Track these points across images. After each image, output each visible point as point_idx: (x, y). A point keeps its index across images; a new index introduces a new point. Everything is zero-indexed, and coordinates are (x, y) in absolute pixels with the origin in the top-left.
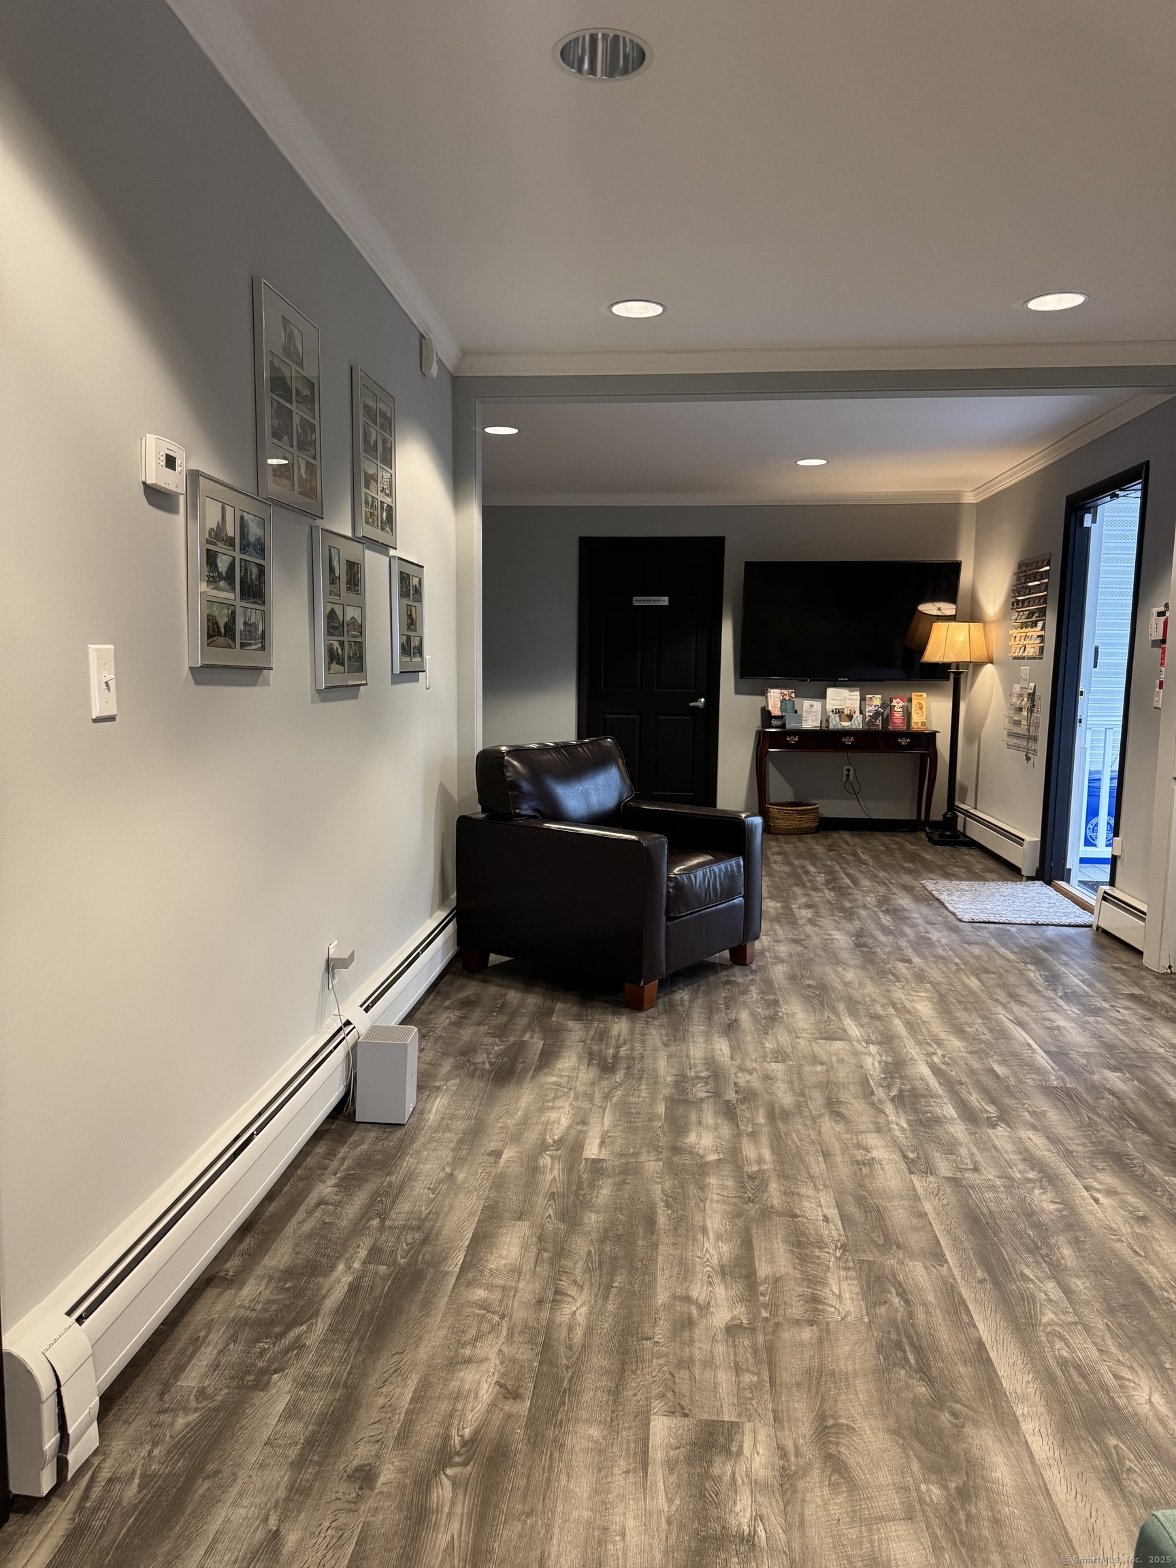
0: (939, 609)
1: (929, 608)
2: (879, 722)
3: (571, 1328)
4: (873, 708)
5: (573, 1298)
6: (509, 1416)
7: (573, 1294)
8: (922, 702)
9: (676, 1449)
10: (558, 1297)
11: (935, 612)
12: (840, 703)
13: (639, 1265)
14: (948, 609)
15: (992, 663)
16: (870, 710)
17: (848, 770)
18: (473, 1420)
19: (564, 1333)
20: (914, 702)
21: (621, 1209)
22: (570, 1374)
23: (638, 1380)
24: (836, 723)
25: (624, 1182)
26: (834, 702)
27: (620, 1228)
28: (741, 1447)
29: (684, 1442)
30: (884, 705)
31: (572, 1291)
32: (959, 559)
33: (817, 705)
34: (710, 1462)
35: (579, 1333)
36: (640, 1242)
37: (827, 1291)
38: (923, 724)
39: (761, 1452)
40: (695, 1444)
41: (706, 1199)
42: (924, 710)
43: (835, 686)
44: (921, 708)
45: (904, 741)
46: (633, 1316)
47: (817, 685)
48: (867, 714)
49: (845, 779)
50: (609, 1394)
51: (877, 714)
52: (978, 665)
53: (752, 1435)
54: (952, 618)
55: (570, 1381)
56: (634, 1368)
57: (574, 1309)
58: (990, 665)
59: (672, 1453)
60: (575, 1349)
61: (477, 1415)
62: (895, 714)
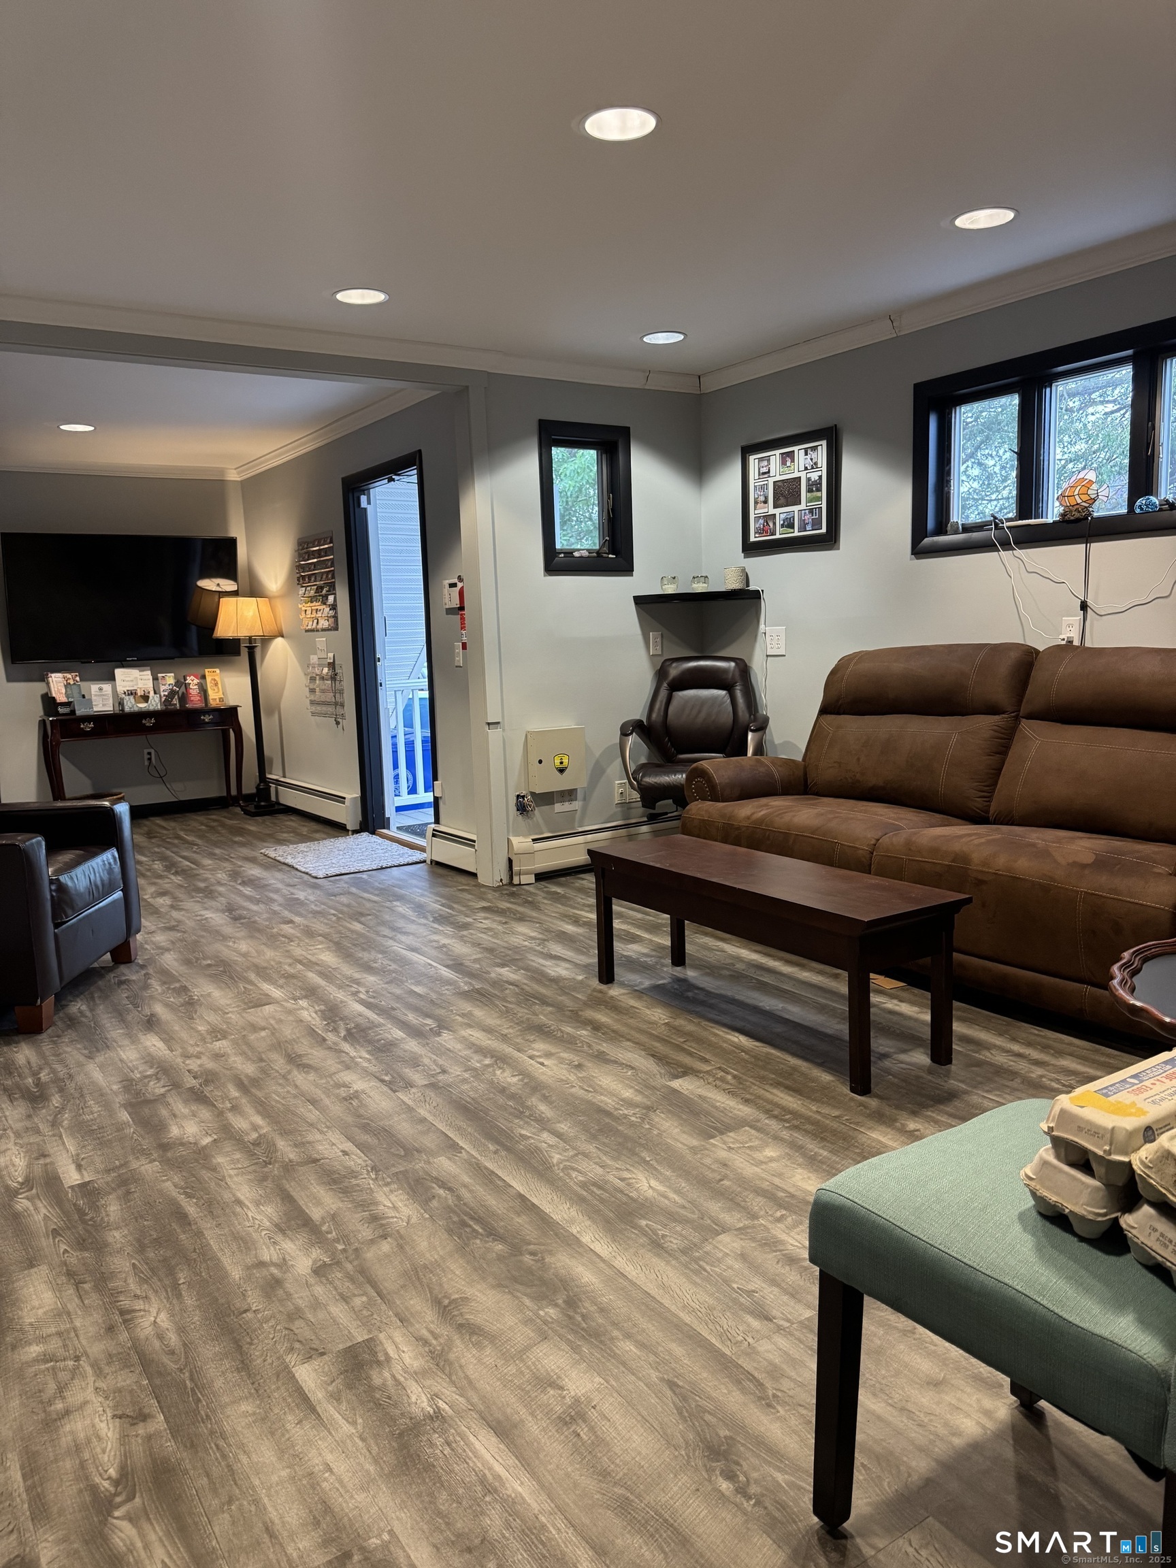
0: (218, 585)
1: (208, 584)
2: (176, 701)
3: (160, 1337)
4: (167, 687)
5: (144, 1311)
6: (149, 1438)
7: (142, 1307)
8: (216, 678)
9: (332, 1382)
10: (128, 1317)
11: (214, 588)
12: (131, 684)
13: (194, 1256)
14: (228, 585)
15: (283, 636)
16: (164, 689)
17: (149, 754)
18: (111, 1458)
19: (157, 1344)
20: (209, 679)
21: (142, 1217)
22: (187, 1374)
23: (260, 1348)
24: (131, 705)
25: (128, 1193)
26: (125, 683)
27: (152, 1233)
28: (386, 1354)
29: (335, 1375)
30: (178, 684)
31: (139, 1305)
32: (232, 534)
33: (107, 687)
34: (368, 1378)
35: (173, 1338)
36: (182, 1237)
37: (381, 1207)
38: (221, 700)
39: (405, 1350)
40: (346, 1371)
41: (224, 1177)
42: (220, 685)
43: (123, 667)
44: (216, 684)
45: (207, 718)
46: (217, 1300)
47: (103, 667)
48: (162, 694)
49: (147, 763)
50: (239, 1372)
51: (172, 693)
52: (266, 640)
53: (390, 1341)
54: (235, 594)
55: (192, 1379)
56: (248, 1340)
57: (153, 1319)
58: (280, 640)
59: (330, 1388)
60: (177, 1351)
61: (113, 1453)
62: (191, 691)
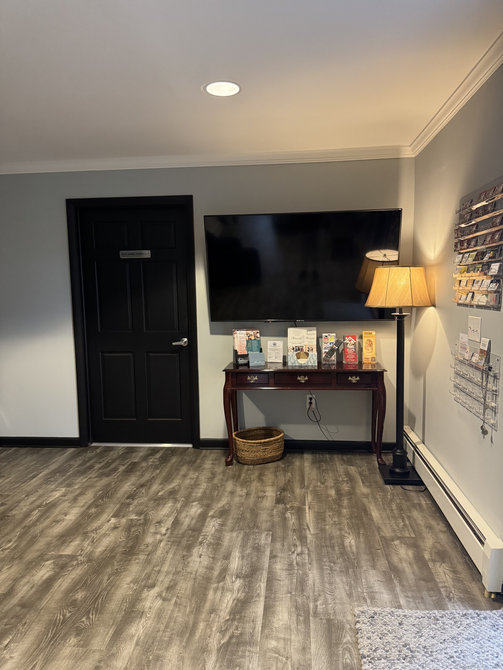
0: (385, 255)
1: (375, 255)
2: (334, 358)
4: (329, 345)
8: (371, 339)
11: (382, 259)
12: (299, 341)
14: (392, 255)
15: (434, 306)
16: (325, 348)
17: (311, 399)
20: (365, 340)
24: (294, 362)
26: (294, 341)
30: (338, 343)
32: (400, 207)
33: (279, 343)
38: (373, 359)
42: (374, 346)
43: (296, 326)
44: (371, 345)
45: (354, 379)
47: (281, 325)
48: (324, 351)
49: (308, 406)
51: (332, 351)
52: (419, 309)
54: (396, 263)
58: (432, 308)
62: (348, 350)
